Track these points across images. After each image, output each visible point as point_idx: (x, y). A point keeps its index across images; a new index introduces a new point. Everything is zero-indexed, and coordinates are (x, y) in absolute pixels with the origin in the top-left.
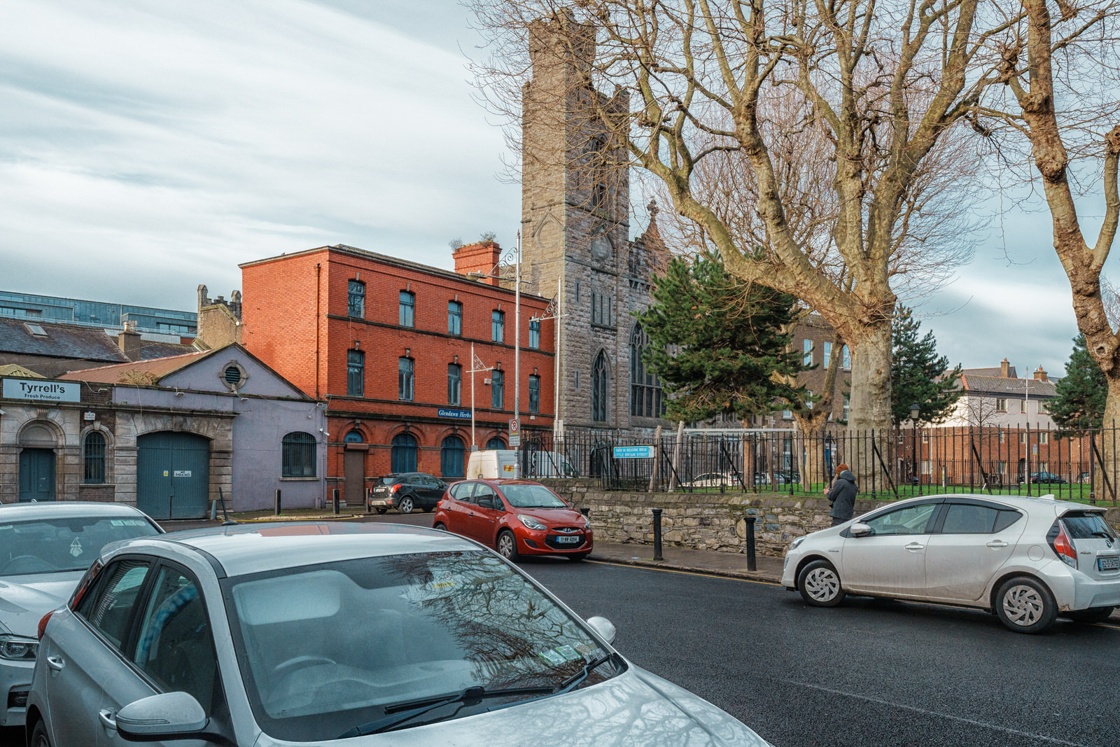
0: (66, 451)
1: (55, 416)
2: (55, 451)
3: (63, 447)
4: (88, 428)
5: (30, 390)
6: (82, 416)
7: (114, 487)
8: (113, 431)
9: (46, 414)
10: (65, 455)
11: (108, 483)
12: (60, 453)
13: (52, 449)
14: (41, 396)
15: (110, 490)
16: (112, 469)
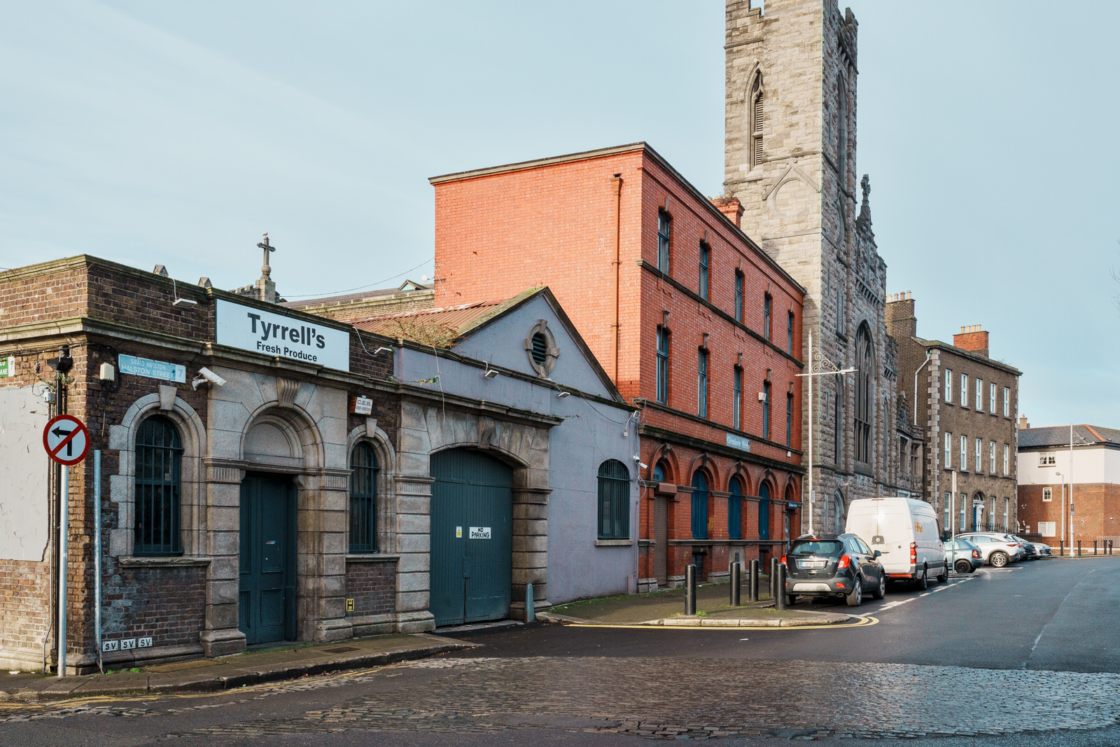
0: (325, 481)
1: (308, 399)
2: (301, 479)
3: (319, 473)
4: (358, 431)
5: (267, 333)
6: (351, 404)
7: (395, 561)
8: (394, 440)
9: (294, 394)
10: (323, 489)
11: (386, 551)
12: (312, 484)
13: (296, 475)
14: (286, 350)
15: (389, 567)
16: (392, 522)
